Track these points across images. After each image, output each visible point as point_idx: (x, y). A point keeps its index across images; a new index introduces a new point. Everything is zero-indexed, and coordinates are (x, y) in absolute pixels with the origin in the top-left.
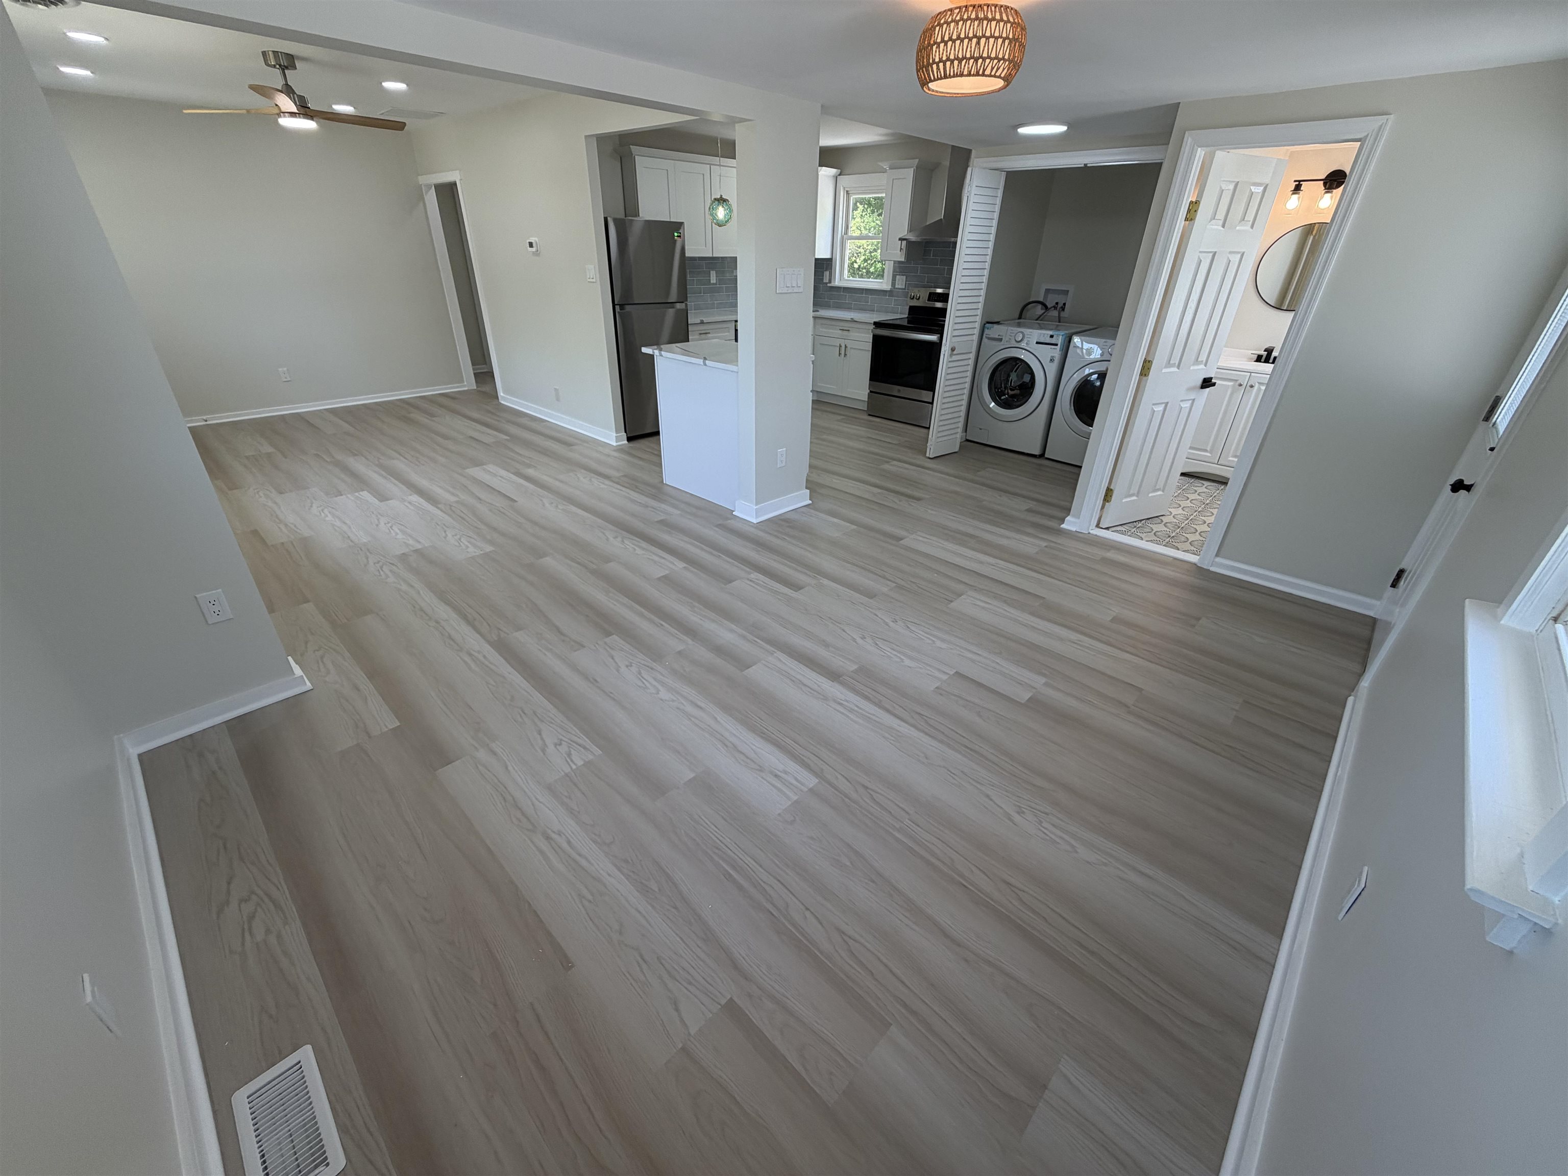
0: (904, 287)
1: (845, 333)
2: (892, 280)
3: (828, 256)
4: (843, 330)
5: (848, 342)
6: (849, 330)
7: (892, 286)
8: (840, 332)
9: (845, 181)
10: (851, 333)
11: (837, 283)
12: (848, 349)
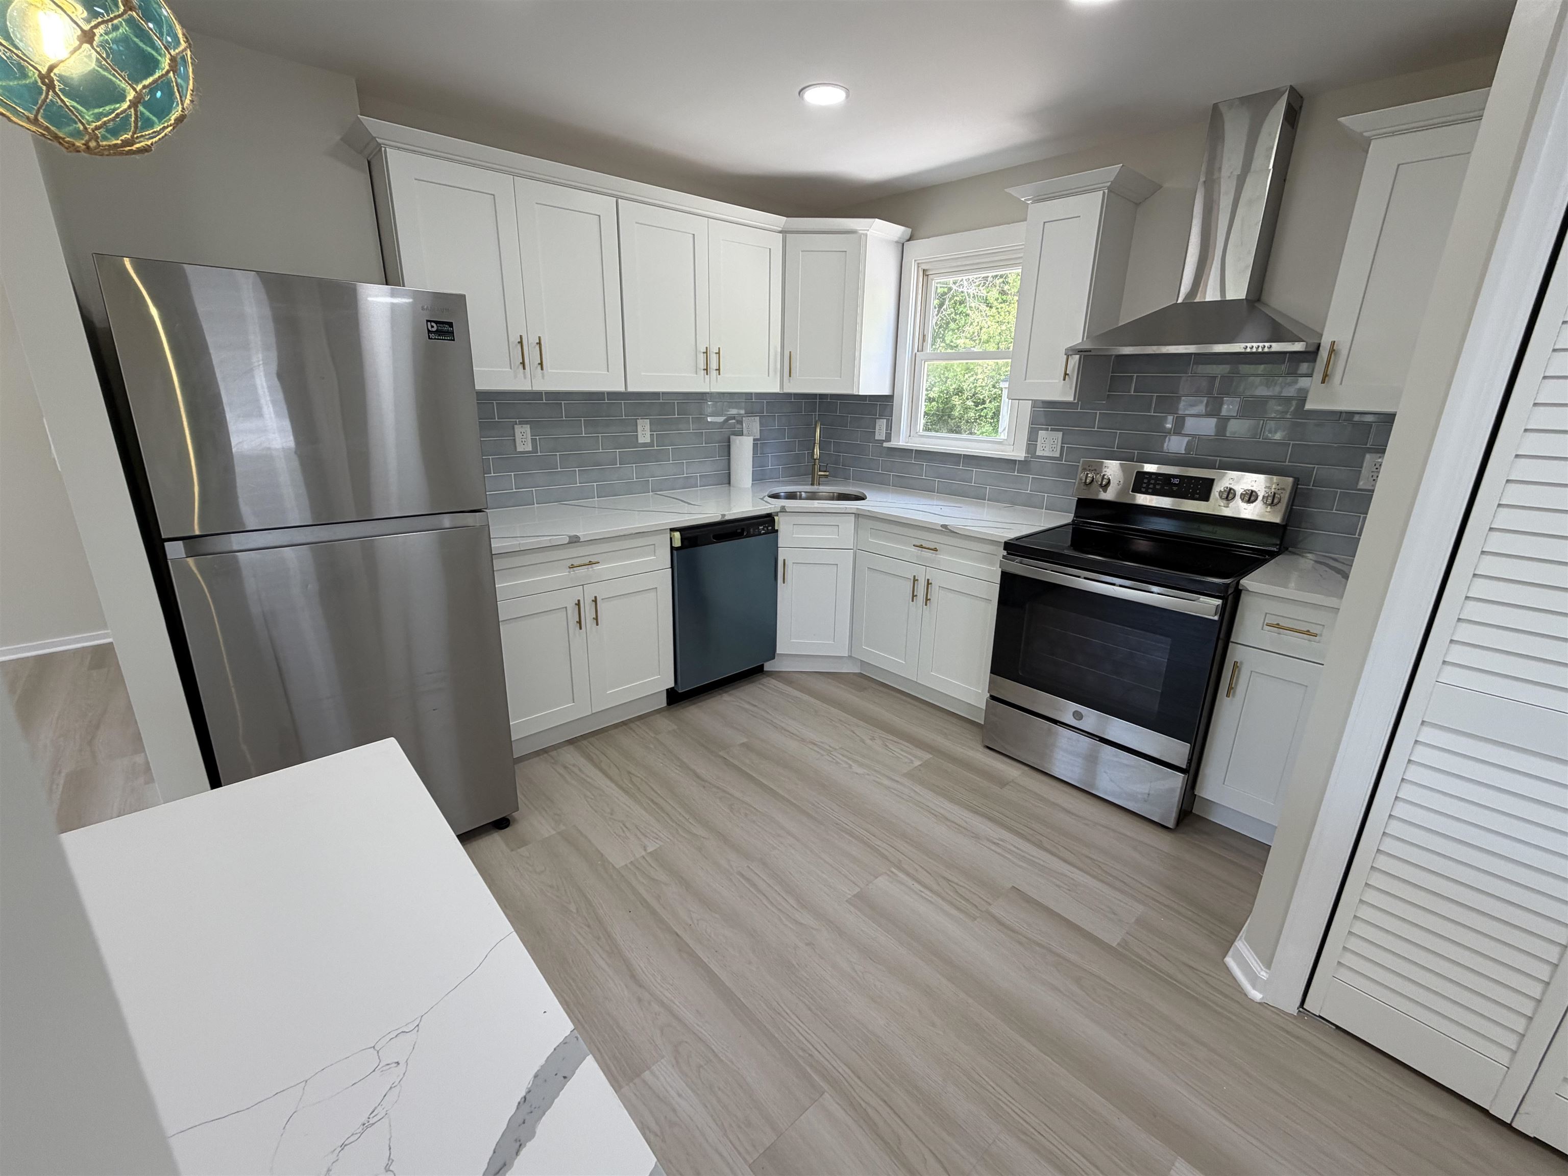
0: (1057, 455)
1: (928, 554)
2: (1029, 439)
3: (886, 391)
4: (921, 546)
5: (932, 574)
6: (935, 550)
7: (1028, 451)
8: (913, 549)
9: (920, 250)
10: (941, 556)
11: (902, 440)
12: (934, 588)
